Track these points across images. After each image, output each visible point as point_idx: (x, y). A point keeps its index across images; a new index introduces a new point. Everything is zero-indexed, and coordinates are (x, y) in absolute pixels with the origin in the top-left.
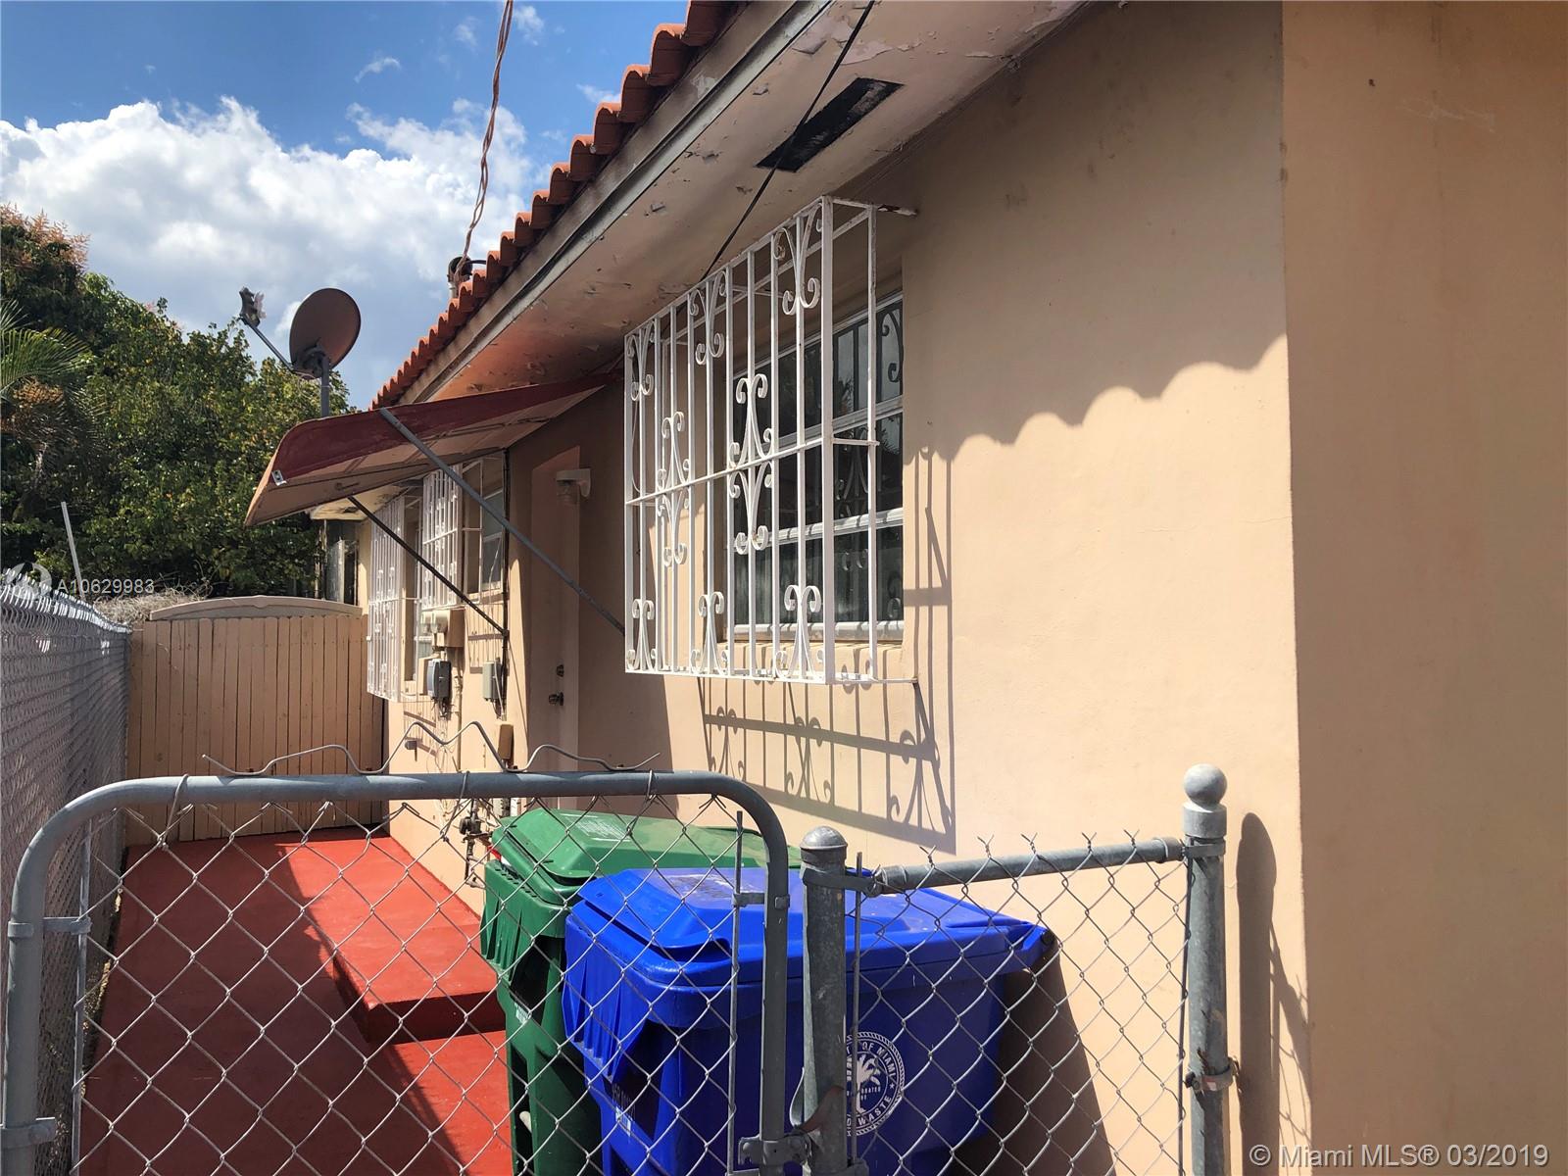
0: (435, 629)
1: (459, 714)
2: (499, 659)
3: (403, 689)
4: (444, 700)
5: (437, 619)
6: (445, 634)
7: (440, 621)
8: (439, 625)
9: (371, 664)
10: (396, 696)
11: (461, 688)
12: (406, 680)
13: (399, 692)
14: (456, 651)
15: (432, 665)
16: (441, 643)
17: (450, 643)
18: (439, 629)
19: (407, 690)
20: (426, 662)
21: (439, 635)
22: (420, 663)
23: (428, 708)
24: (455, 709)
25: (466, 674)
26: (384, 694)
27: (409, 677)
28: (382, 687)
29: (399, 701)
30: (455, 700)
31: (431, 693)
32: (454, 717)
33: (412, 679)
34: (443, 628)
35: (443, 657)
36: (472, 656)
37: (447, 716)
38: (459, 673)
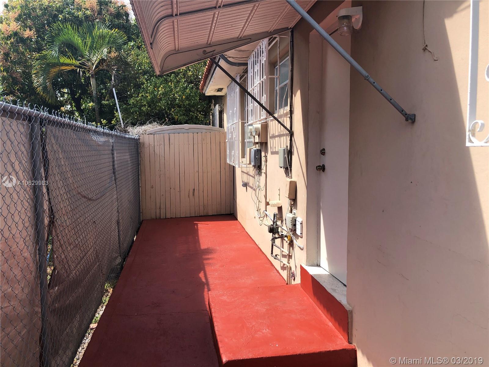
0: (254, 134)
1: (266, 174)
2: (287, 147)
3: (241, 161)
4: (258, 167)
5: (255, 129)
6: (259, 136)
7: (256, 130)
8: (256, 132)
9: (228, 151)
10: (238, 164)
11: (266, 161)
12: (242, 158)
13: (239, 163)
14: (264, 144)
15: (253, 151)
16: (257, 140)
17: (261, 140)
18: (256, 134)
19: (242, 162)
20: (250, 150)
21: (256, 136)
22: (248, 150)
23: (251, 170)
24: (263, 171)
25: (269, 155)
26: (233, 164)
27: (243, 157)
28: (232, 160)
29: (239, 167)
30: (263, 167)
31: (253, 164)
32: (263, 175)
33: (244, 158)
34: (258, 133)
35: (258, 147)
36: (272, 146)
37: (260, 173)
38: (265, 154)
